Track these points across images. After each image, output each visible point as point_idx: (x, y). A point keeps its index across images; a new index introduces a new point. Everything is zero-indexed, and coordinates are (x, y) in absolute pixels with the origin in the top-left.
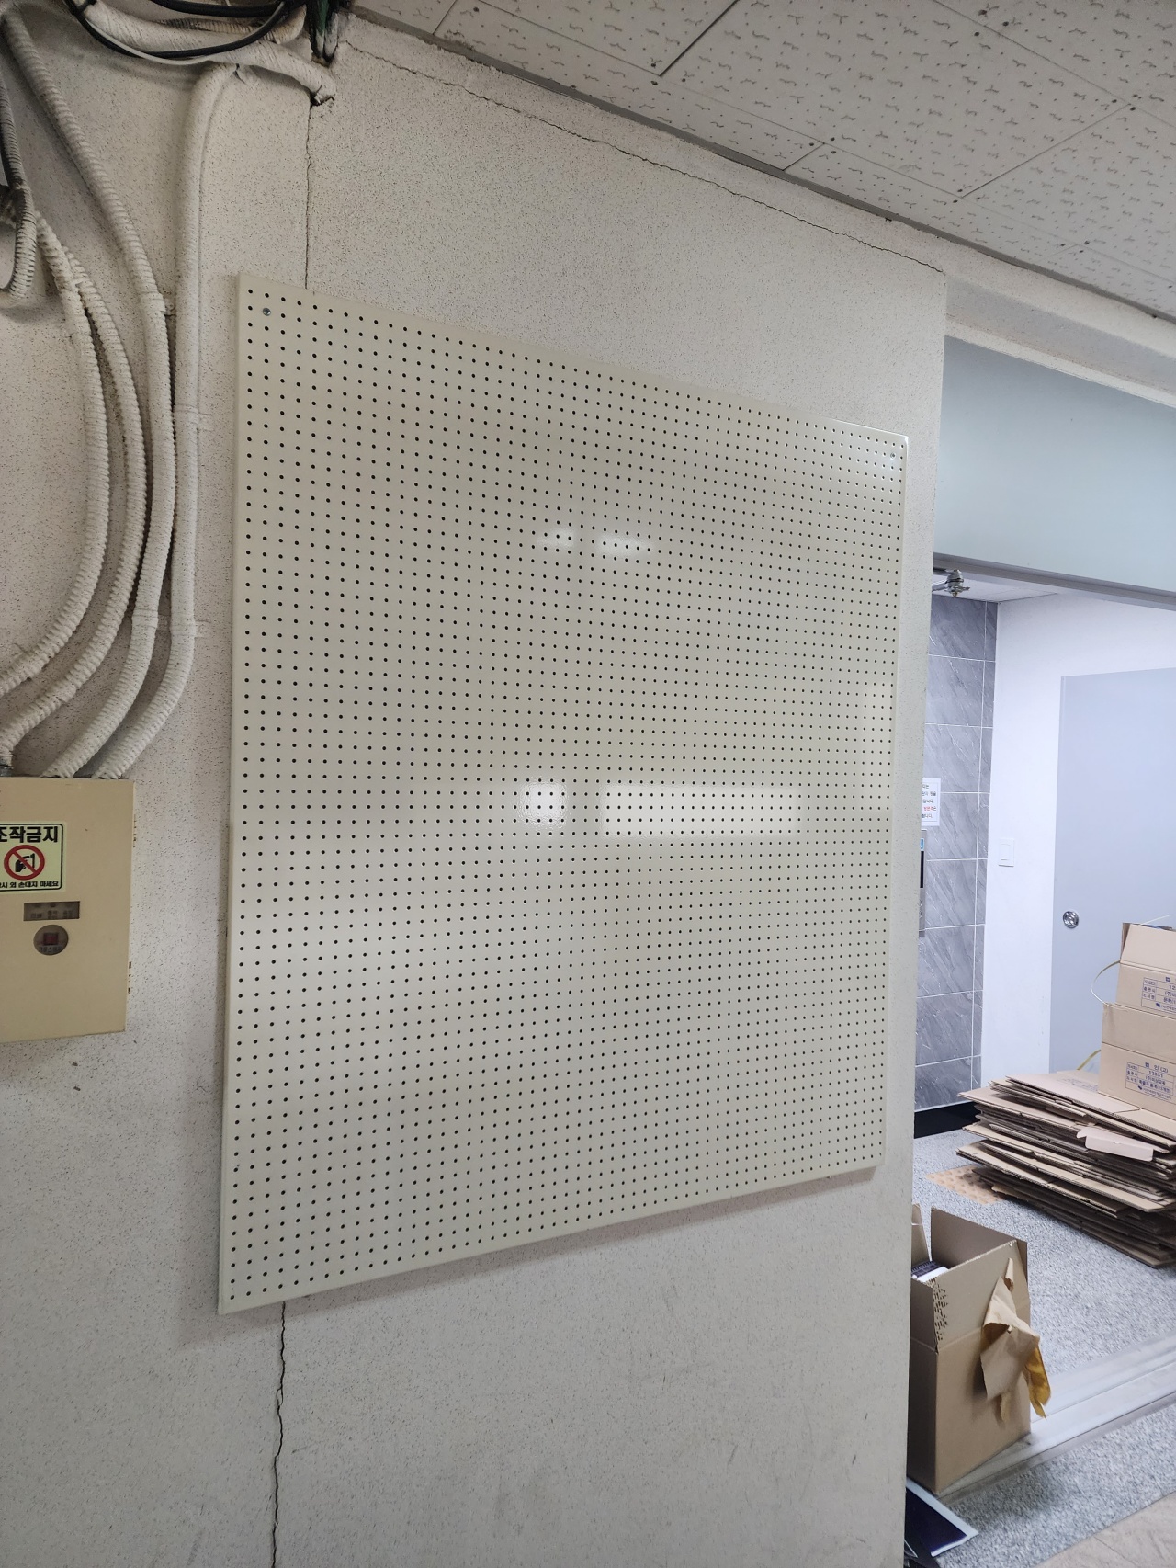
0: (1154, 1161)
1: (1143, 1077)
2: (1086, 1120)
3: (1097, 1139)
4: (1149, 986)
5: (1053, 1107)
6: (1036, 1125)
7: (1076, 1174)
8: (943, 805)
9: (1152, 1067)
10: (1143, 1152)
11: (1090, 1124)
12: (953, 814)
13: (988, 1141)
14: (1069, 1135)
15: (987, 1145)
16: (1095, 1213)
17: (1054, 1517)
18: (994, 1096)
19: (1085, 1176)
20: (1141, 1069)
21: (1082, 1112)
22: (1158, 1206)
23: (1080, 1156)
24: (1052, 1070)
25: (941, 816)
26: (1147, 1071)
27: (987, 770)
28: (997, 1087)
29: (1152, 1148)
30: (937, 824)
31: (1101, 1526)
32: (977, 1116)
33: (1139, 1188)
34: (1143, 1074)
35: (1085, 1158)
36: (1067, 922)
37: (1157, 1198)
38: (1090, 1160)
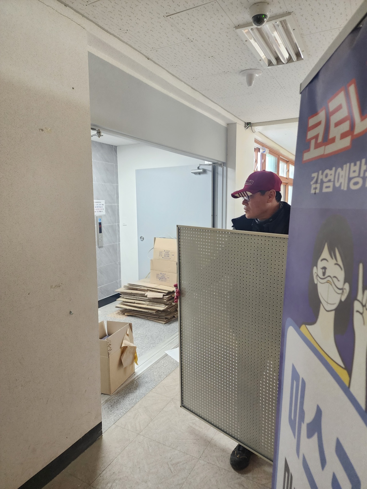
0: (163, 297)
1: (160, 277)
2: (147, 290)
3: (150, 295)
4: (161, 253)
5: (139, 289)
6: (135, 295)
7: (145, 305)
8: (106, 208)
9: (162, 274)
10: (160, 295)
11: (148, 291)
12: (109, 211)
13: (124, 302)
14: (143, 295)
15: (124, 303)
16: (151, 314)
17: (141, 390)
18: (124, 289)
19: (147, 305)
20: (160, 275)
21: (146, 289)
22: (164, 308)
23: (146, 300)
24: (139, 279)
25: (105, 211)
26: (161, 275)
27: (118, 198)
28: (125, 287)
29: (163, 294)
30: (105, 214)
31: (152, 388)
32: (120, 296)
33: (160, 305)
34: (160, 276)
35: (147, 300)
36: (141, 239)
37: (164, 306)
38: (149, 300)
